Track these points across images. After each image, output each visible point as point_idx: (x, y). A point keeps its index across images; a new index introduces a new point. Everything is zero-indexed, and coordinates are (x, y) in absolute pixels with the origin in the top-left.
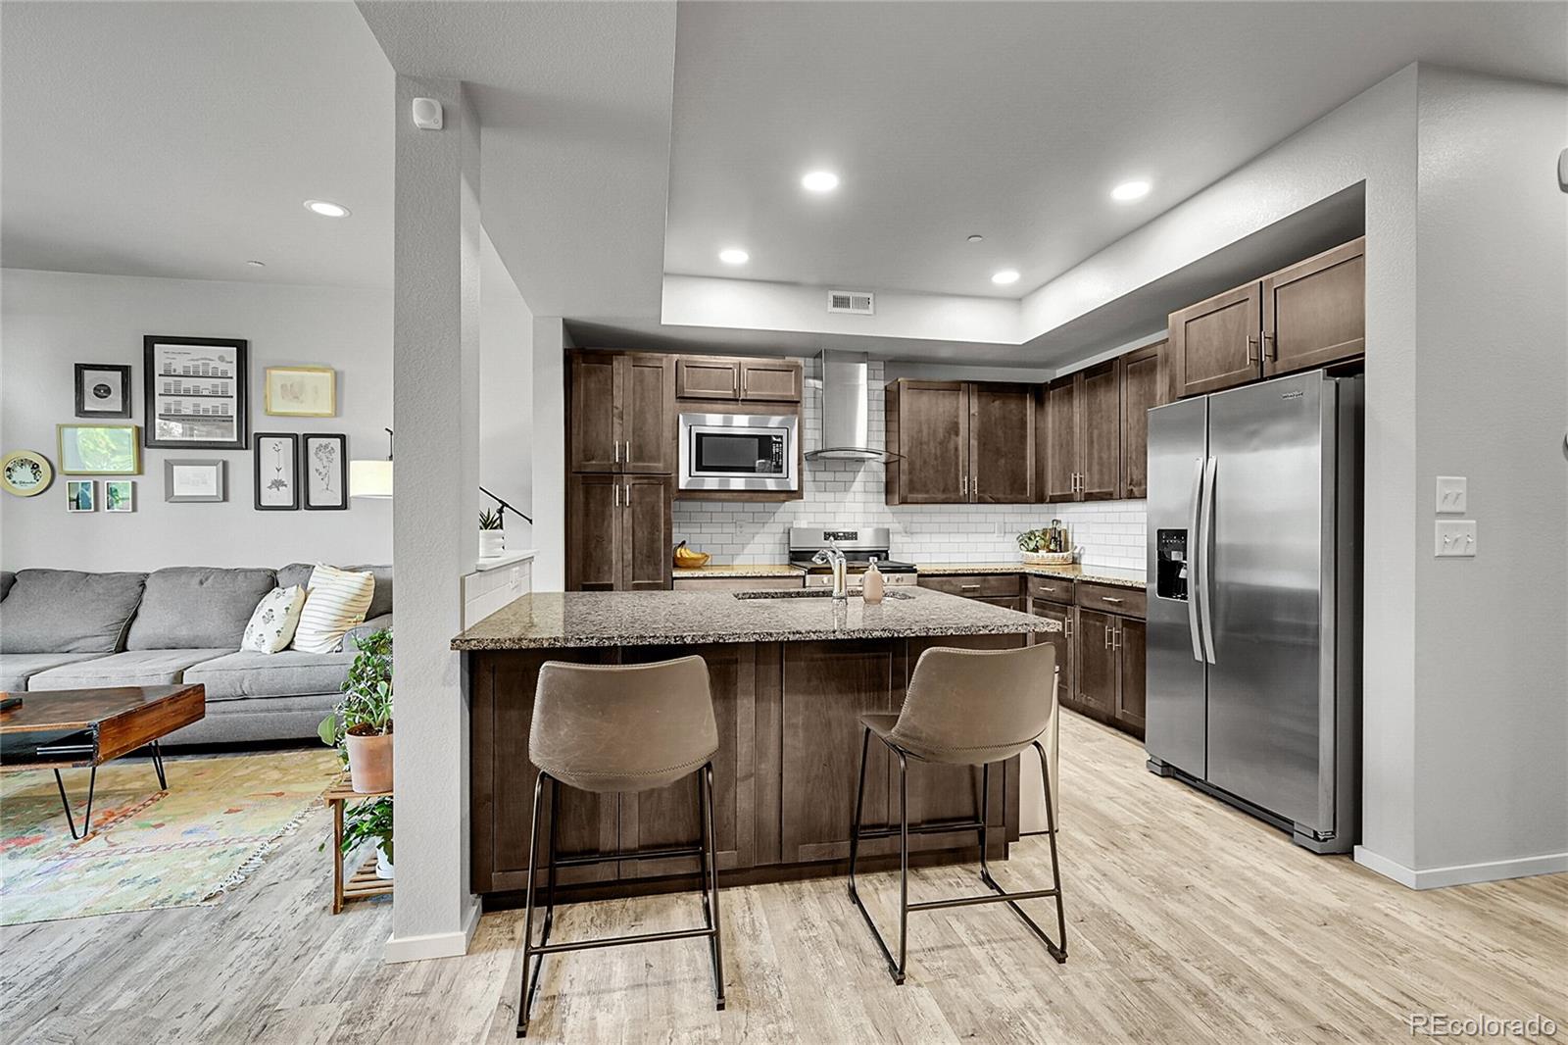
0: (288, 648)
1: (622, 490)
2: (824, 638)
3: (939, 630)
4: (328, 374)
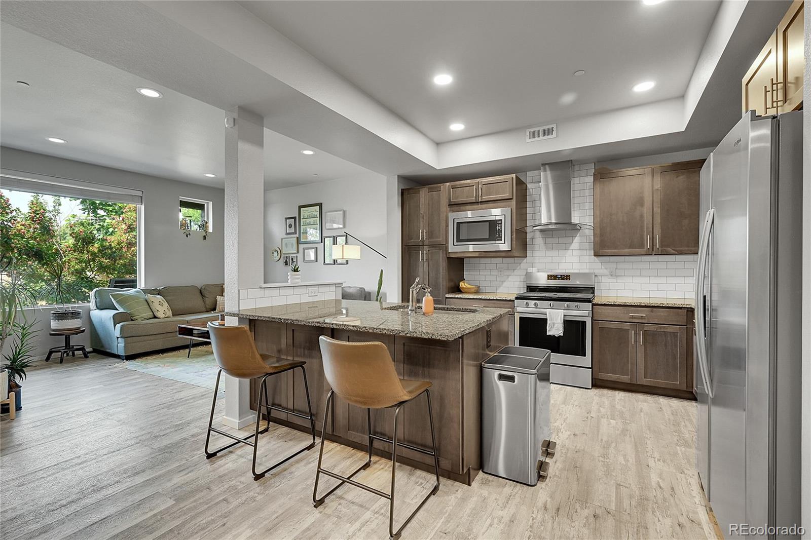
1: (423, 253)
2: (329, 326)
3: (379, 330)
4: (341, 212)
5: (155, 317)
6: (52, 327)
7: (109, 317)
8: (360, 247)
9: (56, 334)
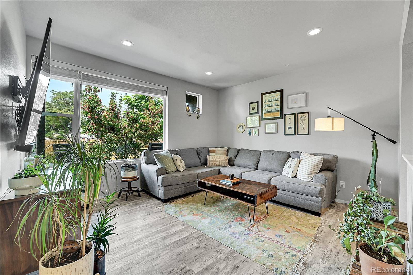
0: (295, 177)
4: (304, 94)
5: (178, 170)
6: (122, 176)
7: (154, 171)
8: (344, 118)
9: (124, 180)
